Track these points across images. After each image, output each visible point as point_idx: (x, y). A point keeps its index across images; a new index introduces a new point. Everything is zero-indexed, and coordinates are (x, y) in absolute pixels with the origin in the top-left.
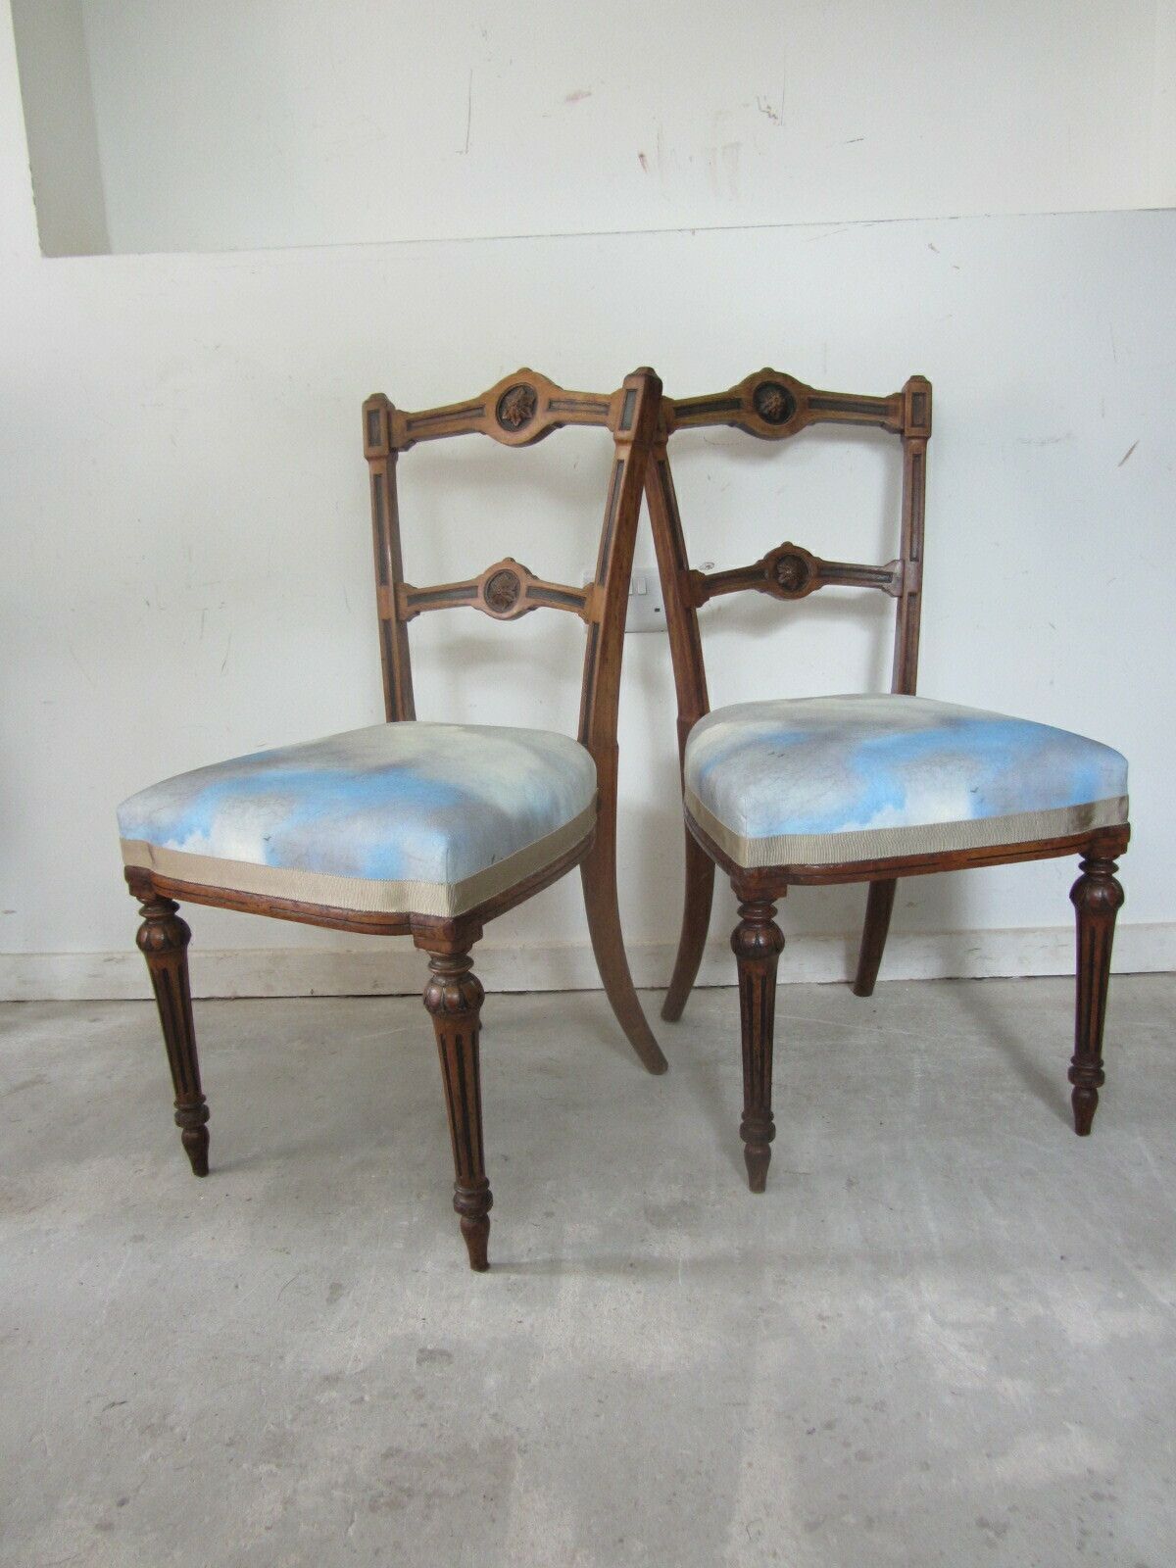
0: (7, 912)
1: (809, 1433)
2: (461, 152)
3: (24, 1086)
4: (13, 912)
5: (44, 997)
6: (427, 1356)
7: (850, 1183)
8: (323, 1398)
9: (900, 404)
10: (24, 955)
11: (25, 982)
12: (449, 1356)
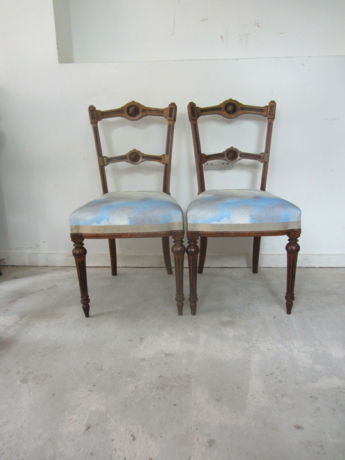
0: (43, 242)
1: (266, 376)
2: (172, 35)
3: (51, 288)
4: (45, 242)
5: (53, 265)
6: (167, 355)
7: (274, 317)
8: (142, 364)
9: (267, 109)
10: (48, 254)
11: (48, 261)
12: (173, 355)
